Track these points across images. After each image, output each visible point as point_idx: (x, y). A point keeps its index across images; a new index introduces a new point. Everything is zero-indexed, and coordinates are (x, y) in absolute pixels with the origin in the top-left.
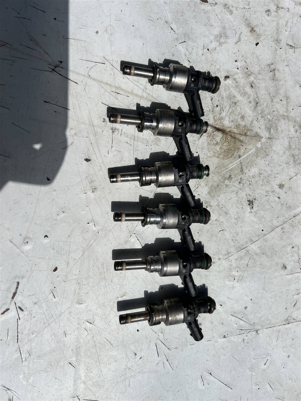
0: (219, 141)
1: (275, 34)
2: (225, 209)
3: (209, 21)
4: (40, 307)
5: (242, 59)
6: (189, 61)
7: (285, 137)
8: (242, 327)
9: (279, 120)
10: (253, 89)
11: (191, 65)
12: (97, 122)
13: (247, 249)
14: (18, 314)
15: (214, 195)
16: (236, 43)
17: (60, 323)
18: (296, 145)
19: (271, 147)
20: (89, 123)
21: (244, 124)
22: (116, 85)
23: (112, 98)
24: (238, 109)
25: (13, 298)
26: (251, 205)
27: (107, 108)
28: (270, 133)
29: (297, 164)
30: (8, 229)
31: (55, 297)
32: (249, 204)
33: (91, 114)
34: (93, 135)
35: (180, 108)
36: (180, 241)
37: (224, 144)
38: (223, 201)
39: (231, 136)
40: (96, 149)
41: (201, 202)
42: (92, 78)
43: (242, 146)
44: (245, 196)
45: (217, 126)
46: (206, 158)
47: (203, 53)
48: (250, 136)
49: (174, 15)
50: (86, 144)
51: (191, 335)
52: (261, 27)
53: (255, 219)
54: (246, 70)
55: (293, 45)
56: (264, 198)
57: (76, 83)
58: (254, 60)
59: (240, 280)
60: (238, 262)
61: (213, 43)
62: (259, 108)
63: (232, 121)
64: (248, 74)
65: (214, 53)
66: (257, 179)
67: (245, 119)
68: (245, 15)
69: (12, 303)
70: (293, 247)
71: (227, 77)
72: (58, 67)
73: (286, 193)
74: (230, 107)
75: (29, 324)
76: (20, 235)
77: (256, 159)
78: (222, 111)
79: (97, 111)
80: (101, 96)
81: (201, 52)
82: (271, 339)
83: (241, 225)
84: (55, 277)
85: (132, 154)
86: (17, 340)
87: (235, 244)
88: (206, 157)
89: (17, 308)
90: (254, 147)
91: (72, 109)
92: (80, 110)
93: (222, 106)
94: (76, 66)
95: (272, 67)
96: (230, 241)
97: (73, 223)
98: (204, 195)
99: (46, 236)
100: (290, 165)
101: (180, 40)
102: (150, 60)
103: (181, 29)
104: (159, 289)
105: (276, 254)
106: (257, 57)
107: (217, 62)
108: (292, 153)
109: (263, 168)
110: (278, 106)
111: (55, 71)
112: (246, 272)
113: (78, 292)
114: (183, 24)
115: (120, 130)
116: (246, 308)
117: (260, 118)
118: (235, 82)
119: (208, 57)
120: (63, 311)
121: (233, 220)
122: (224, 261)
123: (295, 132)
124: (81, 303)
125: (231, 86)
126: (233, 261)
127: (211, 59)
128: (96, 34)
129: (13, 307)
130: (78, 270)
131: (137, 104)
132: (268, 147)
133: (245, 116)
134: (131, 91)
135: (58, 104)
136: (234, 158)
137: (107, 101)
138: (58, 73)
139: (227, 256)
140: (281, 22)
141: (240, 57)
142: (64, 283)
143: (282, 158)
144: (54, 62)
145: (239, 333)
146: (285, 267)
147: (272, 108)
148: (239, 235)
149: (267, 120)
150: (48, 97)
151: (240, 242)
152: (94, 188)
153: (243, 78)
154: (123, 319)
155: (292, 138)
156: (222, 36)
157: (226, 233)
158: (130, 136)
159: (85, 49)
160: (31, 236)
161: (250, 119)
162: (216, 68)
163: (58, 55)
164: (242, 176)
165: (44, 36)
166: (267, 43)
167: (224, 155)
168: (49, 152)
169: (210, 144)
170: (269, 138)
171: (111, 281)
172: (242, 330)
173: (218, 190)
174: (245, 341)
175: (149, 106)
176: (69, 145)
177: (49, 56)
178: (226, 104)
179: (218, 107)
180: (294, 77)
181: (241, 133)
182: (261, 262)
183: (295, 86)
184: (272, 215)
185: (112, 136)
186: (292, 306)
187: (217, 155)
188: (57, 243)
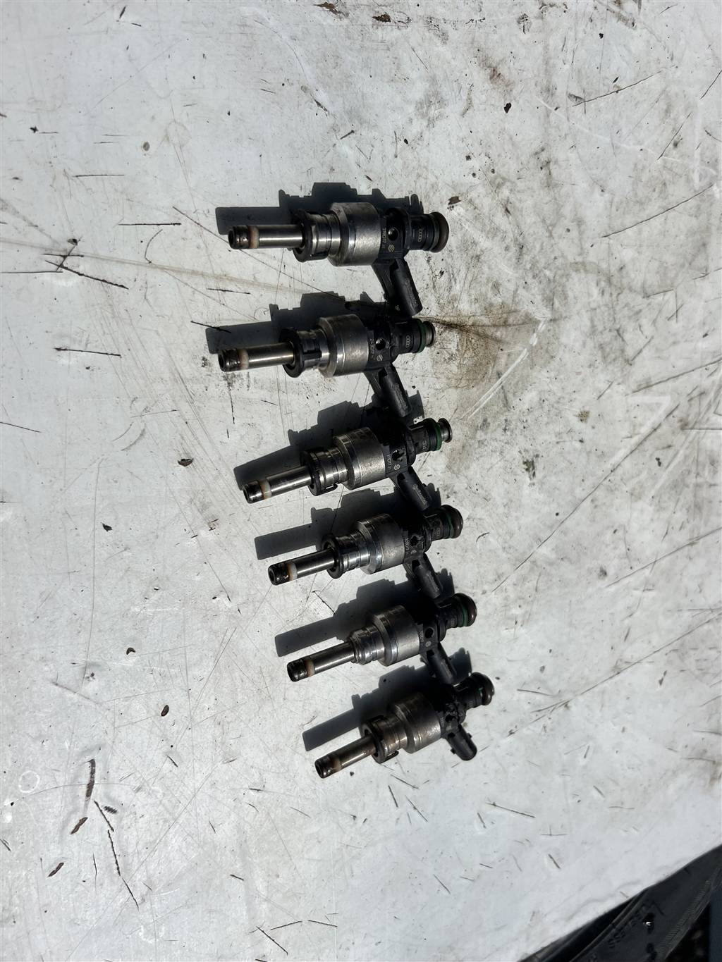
0: (454, 351)
1: (542, 75)
2: (483, 492)
3: (398, 68)
4: (149, 794)
5: (480, 150)
6: (368, 177)
7: (583, 312)
8: (539, 706)
9: (568, 275)
10: (510, 217)
11: (374, 186)
12: (190, 369)
13: (531, 559)
14: (108, 822)
15: (459, 470)
16: (463, 114)
17: (198, 810)
18: (604, 323)
19: (558, 339)
20: (172, 377)
21: (500, 301)
22: (216, 272)
23: (212, 304)
24: (485, 269)
25: (88, 794)
26: (531, 469)
27: (207, 330)
28: (553, 308)
29: (610, 363)
30: (43, 659)
31: (175, 765)
32: (527, 470)
33: (171, 354)
34: (187, 401)
35: (364, 296)
36: (406, 580)
37: (466, 355)
38: (478, 476)
40: (199, 432)
41: (436, 490)
42: (156, 267)
43: (502, 350)
44: (518, 456)
45: (447, 319)
46: (434, 395)
47: (396, 152)
48: (514, 325)
49: (317, 67)
50: (176, 426)
51: (453, 751)
52: (512, 64)
53: (541, 497)
54: (493, 175)
55: (581, 95)
56: (555, 449)
57: (122, 286)
58: (506, 147)
59: (527, 619)
60: (519, 589)
61: (415, 122)
62: (527, 258)
63: (476, 299)
64: (497, 185)
65: (420, 147)
66: (536, 413)
67: (501, 290)
68: (475, 40)
69: (89, 806)
70: (615, 531)
71: (454, 201)
72: (69, 255)
73: (593, 428)
74: (468, 268)
75: (135, 833)
76: (73, 665)
77: (530, 371)
78: (453, 283)
79: (185, 343)
80: (186, 306)
81: (390, 151)
82: (592, 710)
83: (516, 514)
84: (167, 727)
85: (281, 424)
86: (117, 871)
88: (433, 391)
89: (101, 811)
90: (524, 348)
91: (125, 353)
92: (146, 351)
93: (451, 270)
94: (114, 244)
95: (544, 156)
96: (500, 552)
97: (183, 606)
98: (439, 473)
99: (130, 650)
100: (597, 368)
101: (342, 129)
102: (281, 193)
103: (340, 100)
104: (379, 685)
105: (586, 554)
106: (511, 139)
107: (429, 168)
108: (598, 341)
109: (546, 388)
110: (562, 244)
111: (66, 268)
112: (536, 603)
113: (222, 739)
114: (343, 86)
116: (543, 669)
117: (530, 280)
118: (473, 207)
119: (408, 159)
120: (198, 785)
121: (501, 510)
122: (493, 593)
123: (601, 294)
124: (232, 759)
125: (464, 220)
126: (510, 588)
127: (415, 164)
128: (146, 152)
129: (93, 813)
130: (213, 698)
131: (271, 305)
132: (552, 339)
133: (501, 282)
134: (251, 279)
135: (89, 348)
136: (489, 381)
137: (202, 314)
138: (74, 270)
139: (499, 582)
140: (551, 42)
141: (476, 144)
142: (188, 732)
143: (581, 357)
144: (56, 245)
145: (535, 718)
146: (604, 573)
147: (553, 251)
148: (515, 536)
149: (545, 281)
150: (62, 336)
151: (517, 548)
152: (211, 520)
153: (487, 195)
154: (325, 767)
155: (595, 309)
156: (432, 102)
157: (490, 538)
158: (269, 386)
159: (125, 197)
160: (97, 660)
161: (512, 287)
162: (429, 182)
163: (63, 226)
164: (508, 415)
165: (17, 181)
166: (527, 99)
167: (468, 380)
168: (95, 465)
169: (437, 362)
170: (553, 320)
171: (284, 699)
172: (539, 711)
173: (464, 455)
174: (548, 729)
175: (298, 306)
176: (139, 439)
177: (41, 231)
178: (459, 263)
179: (445, 274)
180: (589, 171)
181: (497, 322)
182: (561, 576)
183: (592, 192)
184: (571, 479)
185: (230, 395)
186: (622, 641)
187: (453, 382)
188: (157, 658)
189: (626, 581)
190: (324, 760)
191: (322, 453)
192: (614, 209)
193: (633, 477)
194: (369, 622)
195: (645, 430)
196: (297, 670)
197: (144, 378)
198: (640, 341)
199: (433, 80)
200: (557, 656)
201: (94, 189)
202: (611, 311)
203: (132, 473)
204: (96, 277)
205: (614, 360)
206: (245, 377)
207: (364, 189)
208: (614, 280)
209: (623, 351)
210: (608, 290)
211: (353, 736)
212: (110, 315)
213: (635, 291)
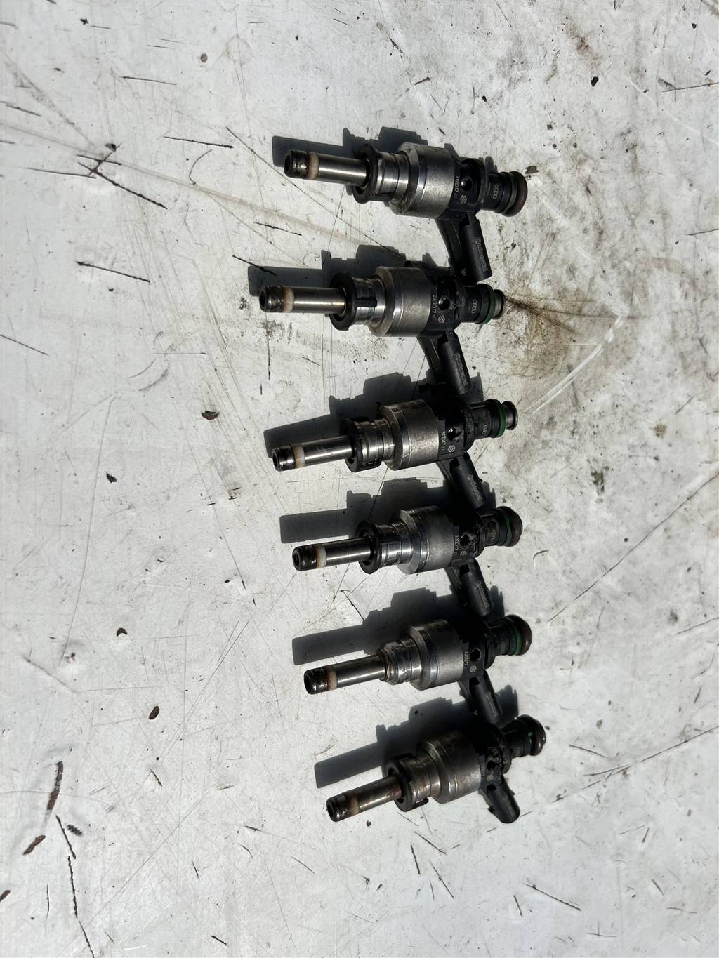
0: (522, 334)
1: (632, 55)
2: (545, 502)
3: (482, 22)
4: (124, 816)
5: (562, 121)
6: (441, 130)
7: (664, 313)
8: (593, 768)
9: (649, 270)
10: (591, 198)
11: (447, 141)
12: (227, 309)
13: (595, 588)
14: (70, 846)
15: (518, 471)
16: (547, 80)
17: (180, 845)
18: (686, 330)
19: (635, 339)
20: (205, 315)
21: (575, 287)
22: (265, 206)
23: (258, 240)
24: (561, 249)
25: (50, 806)
26: (599, 482)
27: (249, 268)
28: (631, 304)
29: (691, 374)
30: (16, 627)
31: (159, 783)
32: (596, 482)
33: (207, 289)
34: (219, 345)
35: (427, 257)
36: (450, 592)
37: (534, 341)
38: (540, 481)
40: (229, 383)
41: (491, 491)
42: (201, 190)
43: (574, 341)
44: (585, 464)
45: (516, 298)
46: (497, 381)
47: (473, 108)
48: (589, 316)
49: (396, 6)
50: (203, 371)
51: (491, 810)
52: (601, 38)
53: (609, 517)
54: (574, 149)
55: (672, 82)
56: (627, 464)
57: (160, 205)
58: (590, 122)
59: (585, 661)
60: (578, 622)
61: (495, 79)
62: (606, 244)
63: (549, 281)
64: (579, 161)
65: (499, 107)
66: (609, 419)
67: (576, 275)
68: (564, 7)
69: (49, 821)
70: (689, 569)
72: (105, 160)
73: (670, 445)
74: (542, 246)
75: (101, 866)
76: (51, 640)
77: (604, 370)
78: (526, 259)
79: (223, 279)
80: (228, 238)
81: (467, 108)
82: (654, 783)
83: (580, 533)
84: (155, 733)
85: (322, 389)
86: (73, 911)
88: (495, 376)
89: (63, 830)
90: (599, 343)
91: (156, 280)
92: (178, 280)
93: (523, 244)
94: (157, 158)
95: (630, 138)
96: (560, 575)
97: (189, 586)
98: (496, 472)
99: (121, 631)
100: (676, 378)
101: (417, 74)
102: (346, 132)
103: (418, 44)
104: (410, 717)
105: (655, 591)
106: (596, 114)
107: (508, 130)
108: (679, 349)
109: (620, 392)
110: (645, 236)
111: (100, 175)
112: (596, 643)
113: (218, 758)
114: (421, 31)
115: (286, 328)
116: (600, 723)
117: (608, 269)
118: (551, 181)
119: (484, 119)
120: (184, 812)
121: (563, 525)
122: (549, 623)
123: (684, 297)
124: (228, 785)
125: (541, 193)
126: (569, 620)
127: (492, 124)
128: (203, 64)
129: (53, 832)
130: (213, 705)
131: (323, 252)
132: (629, 339)
133: (577, 266)
134: (304, 219)
135: (116, 267)
136: (559, 374)
137: (246, 249)
138: (109, 178)
139: (555, 611)
140: (642, 24)
141: (559, 115)
142: (179, 743)
143: (660, 364)
144: (92, 147)
145: (587, 783)
146: (674, 617)
147: (635, 242)
148: (578, 559)
149: (624, 273)
150: (87, 249)
151: (579, 573)
152: (232, 487)
153: (567, 170)
154: (339, 808)
155: (677, 313)
156: (513, 63)
157: (549, 558)
158: (312, 342)
159: (174, 108)
160: (81, 638)
161: (588, 274)
162: (506, 147)
163: (102, 127)
164: (577, 417)
165: (59, 72)
166: (615, 77)
167: (535, 369)
168: (107, 403)
169: (502, 344)
170: (631, 318)
171: (297, 718)
172: (593, 775)
173: (526, 455)
174: (602, 799)
175: (353, 257)
176: (159, 380)
177: (78, 130)
178: (534, 239)
179: (517, 247)
180: (678, 162)
181: (570, 309)
182: (626, 614)
183: (680, 185)
184: (643, 500)
185: (268, 345)
186: (692, 702)
187: (519, 369)
188: (152, 646)
189: (699, 630)
190: (339, 799)
191: (367, 423)
192: (702, 207)
193: (711, 509)
194: (404, 634)
196: (315, 681)
197: (172, 311)
199: (518, 40)
201: (141, 94)
202: (694, 318)
203: (147, 419)
204: (132, 190)
205: (696, 372)
207: (435, 141)
208: (699, 284)
209: (705, 364)
210: (692, 294)
211: (374, 775)
212: (142, 234)
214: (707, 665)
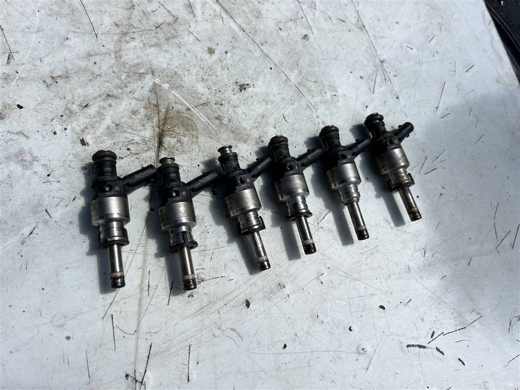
0: (175, 140)
2: (259, 118)
4: (425, 314)
5: (49, 126)
6: (74, 200)
7: (146, 52)
8: (382, 80)
9: (124, 63)
10: (90, 104)
11: (78, 196)
12: (195, 304)
13: (298, 86)
14: (439, 335)
15: (247, 135)
16: (27, 137)
18: (152, 37)
19: (164, 70)
20: (200, 315)
21: (143, 109)
22: (138, 292)
23: (157, 293)
24: (124, 120)
25: (424, 347)
26: (244, 87)
27: (172, 296)
28: (145, 73)
29: (177, 33)
30: (355, 377)
31: (410, 300)
32: (245, 90)
33: (187, 316)
34: (214, 305)
35: (145, 199)
37: (178, 132)
38: (249, 122)
39: (164, 124)
40: (231, 297)
42: (138, 327)
43: (173, 108)
44: (237, 96)
45: (156, 145)
46: (203, 152)
47: (56, 182)
48: (157, 100)
49: (8, 235)
50: (227, 311)
51: (408, 136)
53: (261, 79)
54: (64, 117)
55: (7, 55)
56: (232, 71)
57: (151, 347)
58: (45, 107)
59: (333, 88)
60: (315, 94)
61: (36, 170)
62: (115, 92)
63: (143, 126)
64: (70, 113)
65: (51, 166)
66: (210, 84)
67: (137, 109)
69: (430, 347)
70: (280, 29)
71: (83, 142)
72: (135, 379)
73: (218, 44)
74: (124, 131)
75: (445, 320)
76: (358, 360)
77: (185, 88)
78: (134, 141)
79: (181, 308)
80: (159, 309)
81: (56, 185)
82: (386, 45)
83: (272, 96)
84: (391, 305)
85: (224, 248)
86: (464, 329)
87: (296, 101)
88: (200, 153)
89: (433, 340)
90: (171, 92)
91: (188, 342)
92: (186, 331)
93: (126, 143)
94: (127, 353)
95: (49, 81)
96: (294, 107)
97: (327, 300)
98: (249, 148)
99: (350, 329)
100: (181, 42)
101: (45, 218)
103: (27, 219)
104: (369, 182)
105: (294, 49)
106: (40, 104)
107: (64, 159)
108: (164, 42)
109: (194, 77)
110: (104, 68)
111: (143, 380)
112: (323, 82)
113: (398, 274)
114: (19, 218)
116: (361, 78)
117: (129, 90)
118: (86, 130)
119: (60, 174)
120: (421, 287)
121: (269, 106)
122: (318, 111)
123: (134, 40)
124: (408, 268)
125: (94, 135)
126: (316, 99)
128: (71, 338)
129: (434, 345)
130: (376, 281)
132: (165, 73)
133: (131, 109)
134: (141, 270)
135: (186, 363)
136: (193, 116)
137: (163, 299)
138: (143, 375)
139: (312, 107)
141: (46, 128)
142: (393, 294)
143: (175, 53)
144: (130, 386)
145: (389, 83)
146: (305, 36)
147: (109, 74)
148: (284, 96)
149: (129, 79)
150: (181, 379)
151: (291, 95)
152: (279, 287)
153: (78, 120)
154: (415, 216)
155: (144, 44)
156: (22, 159)
157: (286, 114)
158: (202, 257)
159: (99, 348)
160: (355, 347)
161: (134, 102)
162: (73, 159)
163: (119, 383)
164: (213, 102)
166: (13, 93)
167: (193, 130)
168: (251, 355)
169: (183, 151)
170: (153, 73)
171: (377, 239)
172: (385, 80)
173: (238, 131)
174: (396, 74)
176: (236, 332)
178: (122, 137)
179: (129, 147)
180: (56, 48)
181: (156, 111)
182: (308, 66)
183: (69, 46)
184: (249, 59)
185: (209, 280)
186: (345, 24)
187: (194, 140)
188: (354, 314)
189: (310, 22)
190: (412, 217)
191: (241, 226)
192: (78, 30)
193: (247, 17)
195: (218, 8)
196: (362, 235)
197: (202, 331)
198: (162, 12)
199: (8, 158)
200: (354, 68)
201: (96, 367)
202: (144, 32)
203: (255, 334)
204: (147, 362)
205: (175, 30)
206: (198, 271)
207: (81, 202)
208: (125, 30)
209: (169, 24)
210: (131, 35)
211: (397, 196)
212: (168, 353)
213: (131, 15)
214: (326, 16)
